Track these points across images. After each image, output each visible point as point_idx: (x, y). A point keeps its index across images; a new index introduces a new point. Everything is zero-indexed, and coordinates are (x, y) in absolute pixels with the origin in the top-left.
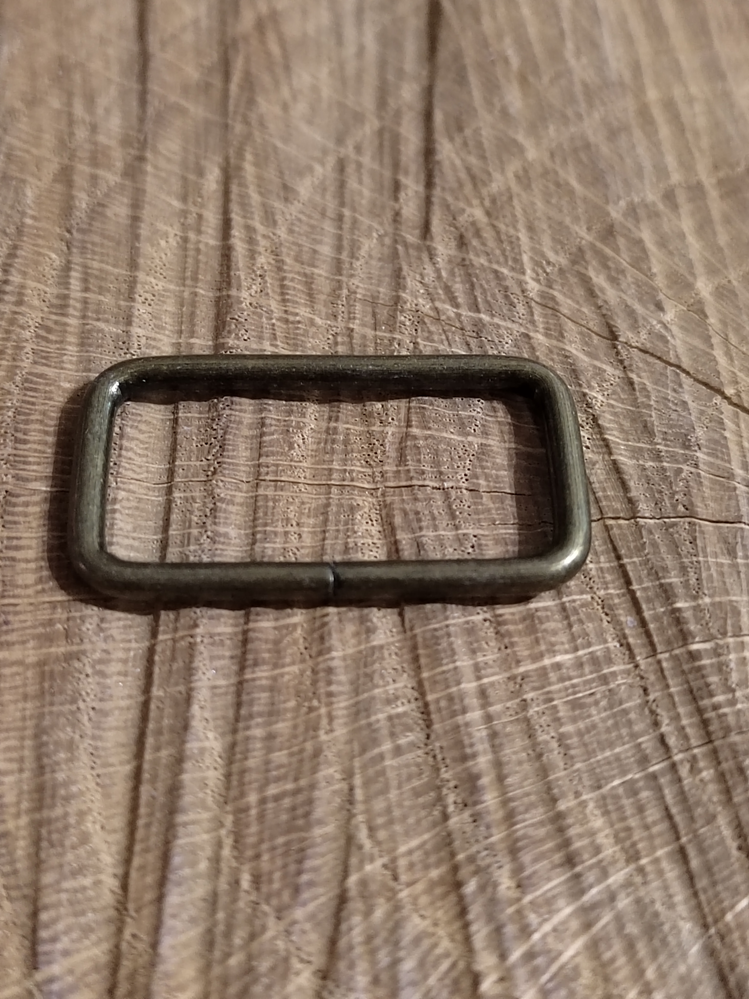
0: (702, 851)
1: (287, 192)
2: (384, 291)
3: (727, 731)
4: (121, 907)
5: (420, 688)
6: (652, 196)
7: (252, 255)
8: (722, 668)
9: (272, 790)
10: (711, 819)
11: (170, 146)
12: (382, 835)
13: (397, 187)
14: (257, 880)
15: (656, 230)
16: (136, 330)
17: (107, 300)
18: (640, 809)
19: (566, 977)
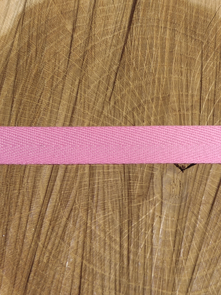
0: (123, 212)
1: (89, 87)
2: (101, 110)
3: (131, 196)
4: (43, 204)
5: (90, 180)
6: (149, 99)
7: (81, 99)
8: (133, 186)
9: (66, 192)
10: (126, 207)
11: (71, 74)
12: (79, 201)
13: (108, 89)
14: (61, 205)
15: (148, 106)
16: (59, 111)
17: (56, 105)
18: (116, 204)
19: (99, 226)
